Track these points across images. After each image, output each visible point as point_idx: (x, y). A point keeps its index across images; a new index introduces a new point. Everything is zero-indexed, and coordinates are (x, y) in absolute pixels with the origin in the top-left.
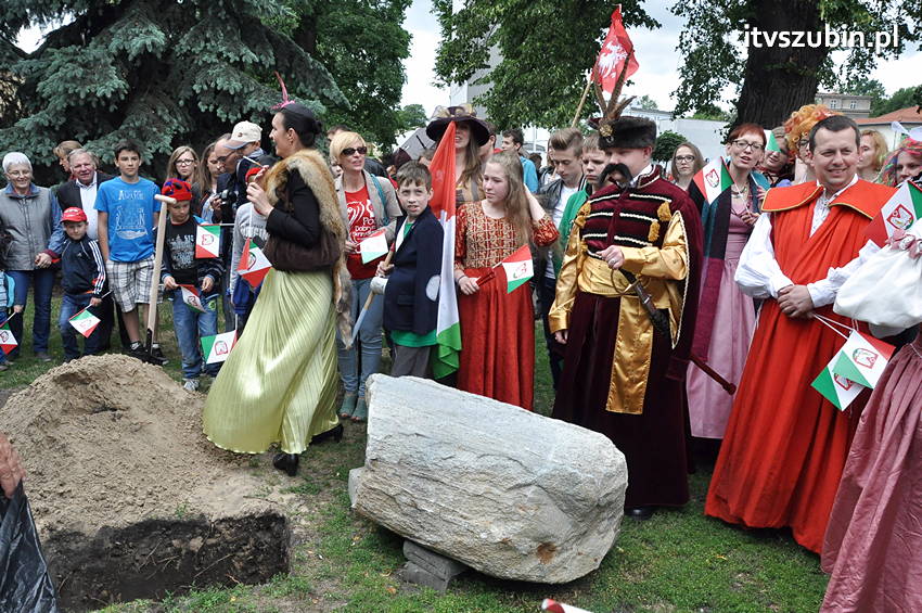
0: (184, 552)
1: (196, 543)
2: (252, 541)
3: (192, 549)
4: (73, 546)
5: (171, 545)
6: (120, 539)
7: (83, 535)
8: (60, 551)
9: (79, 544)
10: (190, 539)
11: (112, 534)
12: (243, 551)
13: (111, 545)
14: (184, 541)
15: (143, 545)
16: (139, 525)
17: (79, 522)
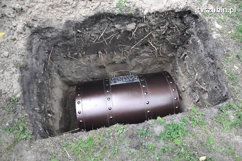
0: (122, 31)
1: (131, 26)
2: (167, 24)
3: (128, 30)
4: (49, 35)
5: (114, 27)
6: (80, 28)
7: (53, 28)
8: (41, 38)
9: (53, 34)
10: (127, 24)
11: (74, 26)
12: (160, 29)
13: (74, 32)
14: (123, 25)
15: (95, 29)
16: (91, 17)
17: (48, 20)
